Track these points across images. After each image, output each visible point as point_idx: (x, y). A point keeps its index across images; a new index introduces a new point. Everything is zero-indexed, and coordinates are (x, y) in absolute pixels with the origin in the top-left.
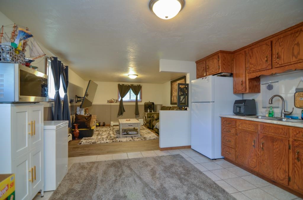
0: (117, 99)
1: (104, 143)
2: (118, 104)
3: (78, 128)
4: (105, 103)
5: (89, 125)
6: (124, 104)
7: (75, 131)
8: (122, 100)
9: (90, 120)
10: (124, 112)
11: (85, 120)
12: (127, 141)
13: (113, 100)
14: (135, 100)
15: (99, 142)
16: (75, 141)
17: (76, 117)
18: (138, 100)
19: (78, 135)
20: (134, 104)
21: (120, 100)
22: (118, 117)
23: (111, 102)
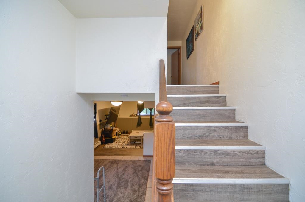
0: (136, 113)
1: (117, 148)
2: (137, 117)
3: (105, 137)
4: (128, 116)
5: (111, 135)
6: (141, 117)
7: (103, 139)
8: (140, 114)
9: (112, 132)
10: (141, 124)
11: (109, 132)
12: (131, 148)
13: (133, 114)
14: (150, 115)
15: (114, 148)
16: (102, 145)
17: (104, 130)
18: (152, 115)
19: (104, 141)
20: (149, 117)
21: (138, 114)
22: (137, 127)
23: (132, 116)
